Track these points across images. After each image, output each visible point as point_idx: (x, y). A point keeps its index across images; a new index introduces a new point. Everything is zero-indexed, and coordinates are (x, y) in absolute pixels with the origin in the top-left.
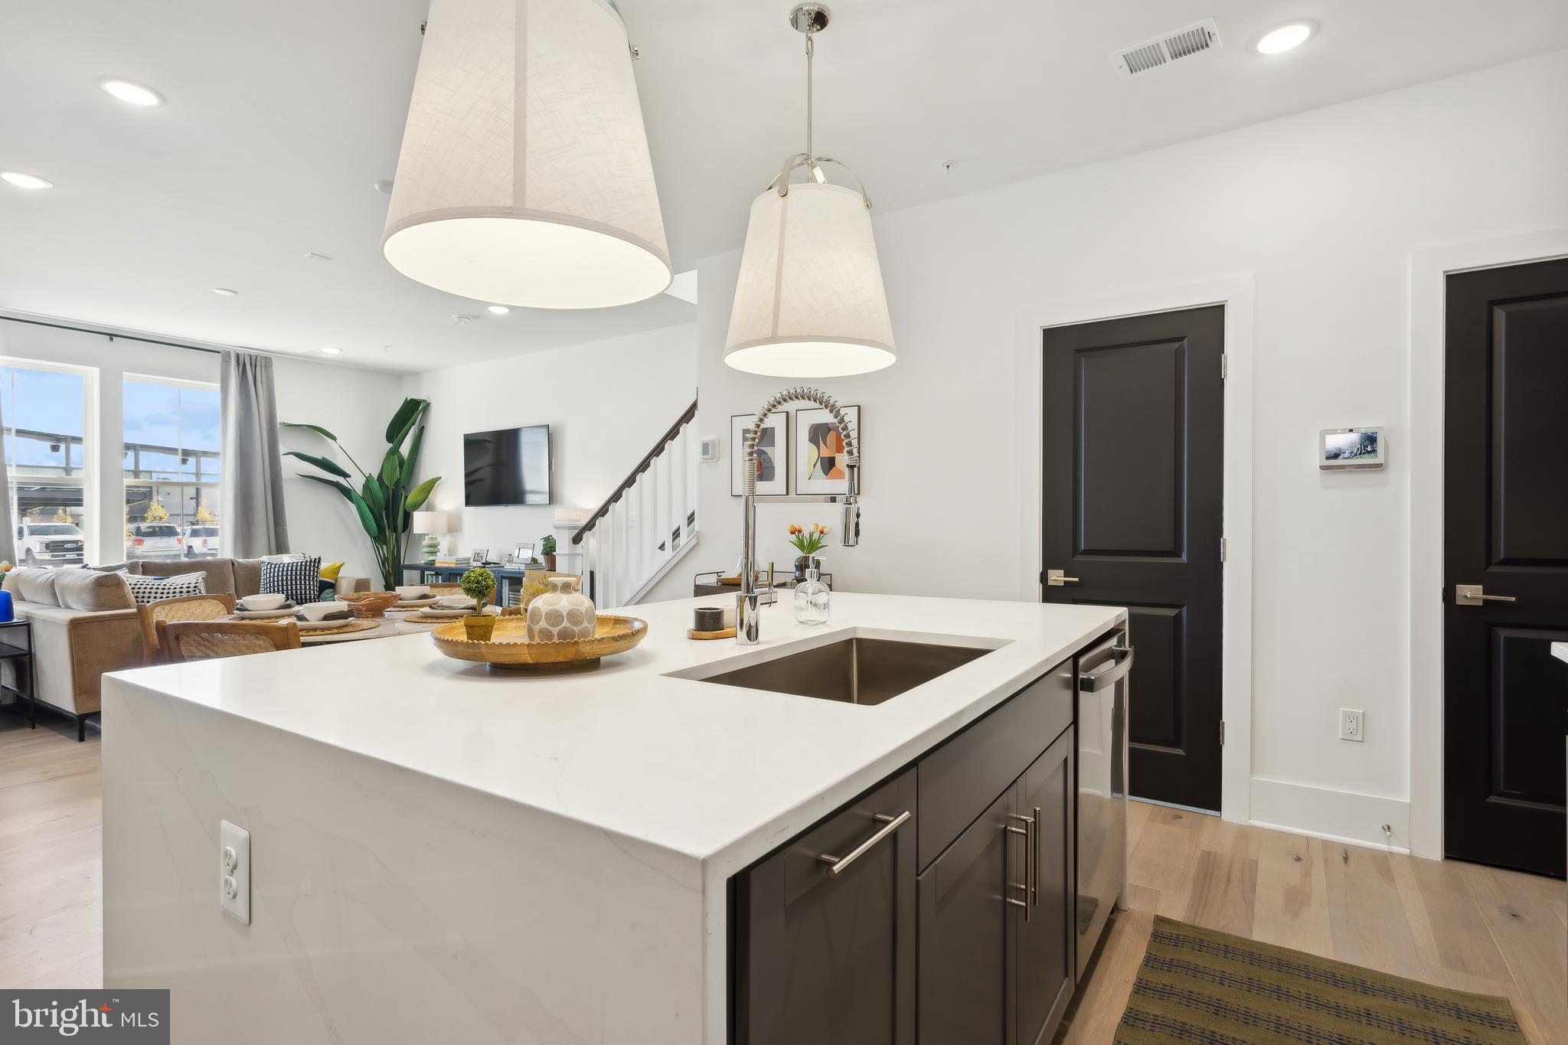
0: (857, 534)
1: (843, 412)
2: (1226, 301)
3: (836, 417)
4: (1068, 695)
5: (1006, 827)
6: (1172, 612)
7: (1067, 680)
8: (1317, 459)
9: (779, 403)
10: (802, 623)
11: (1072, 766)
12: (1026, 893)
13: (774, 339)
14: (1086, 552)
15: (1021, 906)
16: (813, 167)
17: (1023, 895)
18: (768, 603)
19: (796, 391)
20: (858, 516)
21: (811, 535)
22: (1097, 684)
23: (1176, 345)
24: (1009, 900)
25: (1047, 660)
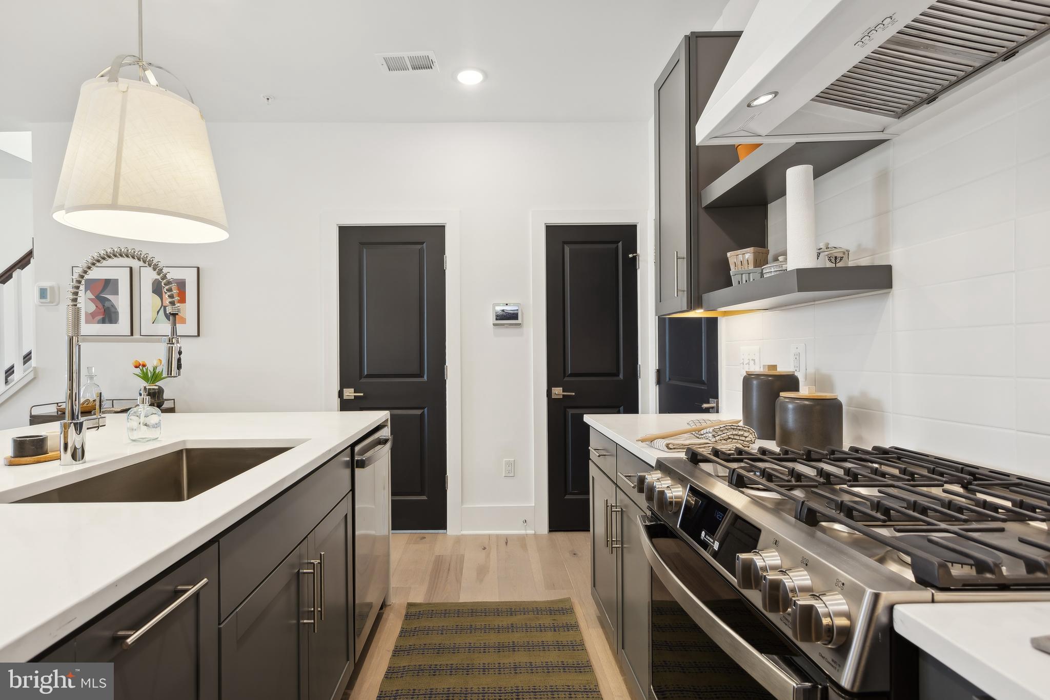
0: (179, 366)
1: (165, 270)
2: (446, 223)
3: (159, 274)
4: (348, 472)
5: (299, 571)
6: (418, 412)
7: (347, 462)
8: (491, 319)
9: (104, 259)
10: (134, 441)
11: (351, 520)
12: (314, 614)
13: (114, 206)
14: (368, 376)
15: (311, 623)
16: (145, 70)
17: (311, 615)
18: (97, 427)
19: (121, 250)
20: (180, 353)
21: (155, 368)
22: (367, 462)
23: (419, 247)
24: (301, 621)
25: (330, 450)
